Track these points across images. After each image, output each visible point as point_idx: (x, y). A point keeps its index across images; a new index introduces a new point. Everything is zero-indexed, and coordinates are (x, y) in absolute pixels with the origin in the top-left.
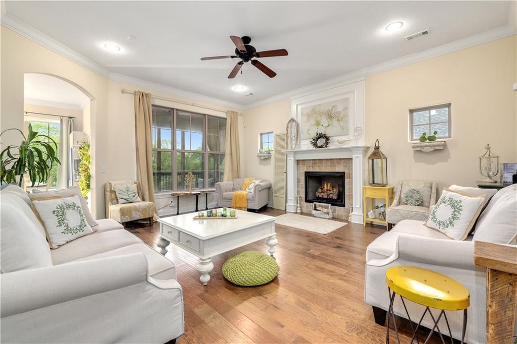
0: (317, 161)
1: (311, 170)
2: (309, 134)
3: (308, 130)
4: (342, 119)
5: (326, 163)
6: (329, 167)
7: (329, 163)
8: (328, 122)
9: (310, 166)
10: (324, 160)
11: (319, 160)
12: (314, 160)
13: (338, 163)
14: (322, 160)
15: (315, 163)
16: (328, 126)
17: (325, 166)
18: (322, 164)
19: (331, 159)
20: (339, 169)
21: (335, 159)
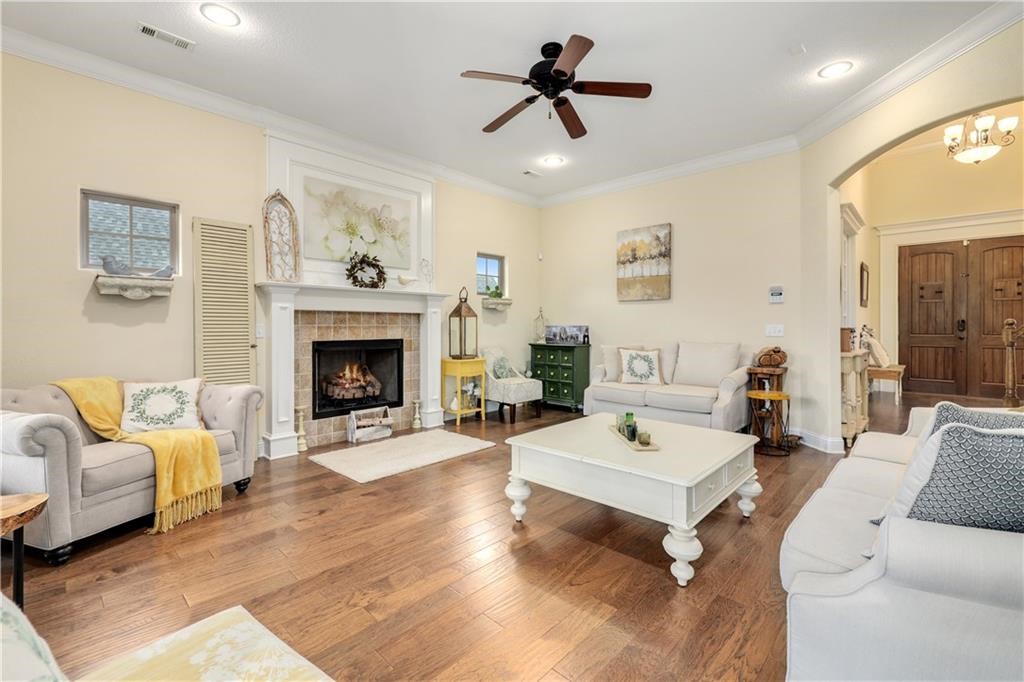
0: (347, 316)
1: (331, 337)
2: (328, 247)
3: (327, 238)
4: (400, 237)
5: (369, 322)
6: (375, 331)
7: (374, 321)
8: (375, 235)
9: (328, 328)
10: (364, 313)
11: (350, 313)
12: (339, 313)
13: (393, 322)
14: (358, 313)
15: (343, 321)
16: (375, 242)
17: (365, 328)
18: (359, 323)
19: (378, 314)
20: (392, 333)
21: (385, 313)
